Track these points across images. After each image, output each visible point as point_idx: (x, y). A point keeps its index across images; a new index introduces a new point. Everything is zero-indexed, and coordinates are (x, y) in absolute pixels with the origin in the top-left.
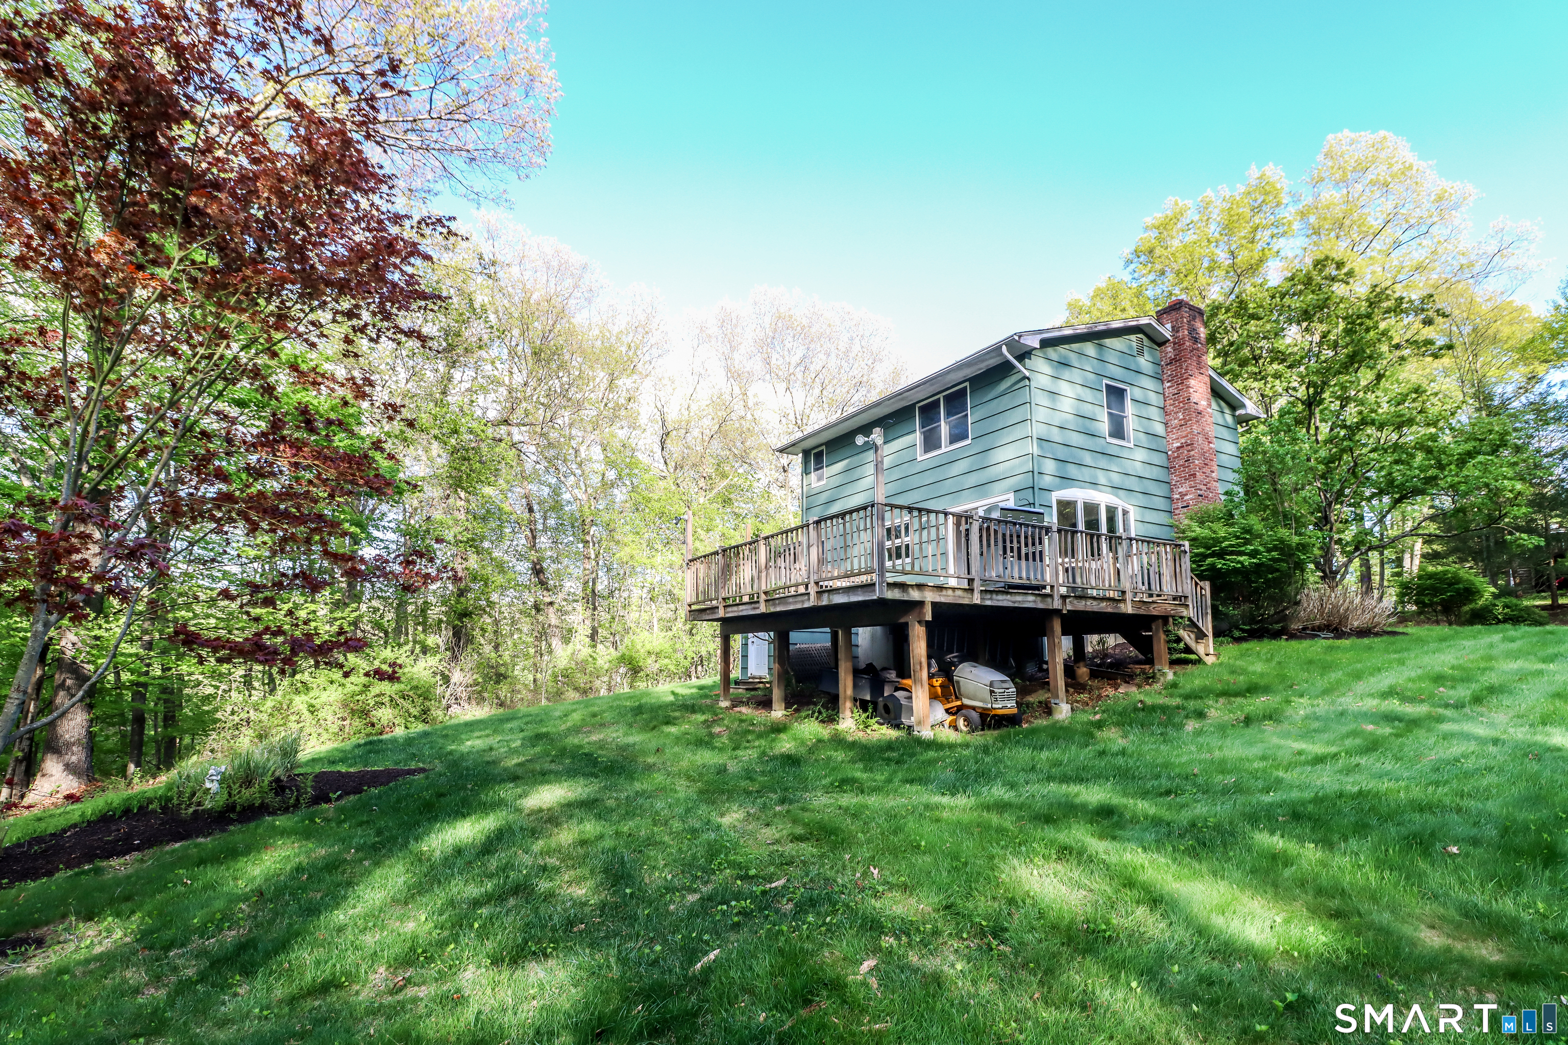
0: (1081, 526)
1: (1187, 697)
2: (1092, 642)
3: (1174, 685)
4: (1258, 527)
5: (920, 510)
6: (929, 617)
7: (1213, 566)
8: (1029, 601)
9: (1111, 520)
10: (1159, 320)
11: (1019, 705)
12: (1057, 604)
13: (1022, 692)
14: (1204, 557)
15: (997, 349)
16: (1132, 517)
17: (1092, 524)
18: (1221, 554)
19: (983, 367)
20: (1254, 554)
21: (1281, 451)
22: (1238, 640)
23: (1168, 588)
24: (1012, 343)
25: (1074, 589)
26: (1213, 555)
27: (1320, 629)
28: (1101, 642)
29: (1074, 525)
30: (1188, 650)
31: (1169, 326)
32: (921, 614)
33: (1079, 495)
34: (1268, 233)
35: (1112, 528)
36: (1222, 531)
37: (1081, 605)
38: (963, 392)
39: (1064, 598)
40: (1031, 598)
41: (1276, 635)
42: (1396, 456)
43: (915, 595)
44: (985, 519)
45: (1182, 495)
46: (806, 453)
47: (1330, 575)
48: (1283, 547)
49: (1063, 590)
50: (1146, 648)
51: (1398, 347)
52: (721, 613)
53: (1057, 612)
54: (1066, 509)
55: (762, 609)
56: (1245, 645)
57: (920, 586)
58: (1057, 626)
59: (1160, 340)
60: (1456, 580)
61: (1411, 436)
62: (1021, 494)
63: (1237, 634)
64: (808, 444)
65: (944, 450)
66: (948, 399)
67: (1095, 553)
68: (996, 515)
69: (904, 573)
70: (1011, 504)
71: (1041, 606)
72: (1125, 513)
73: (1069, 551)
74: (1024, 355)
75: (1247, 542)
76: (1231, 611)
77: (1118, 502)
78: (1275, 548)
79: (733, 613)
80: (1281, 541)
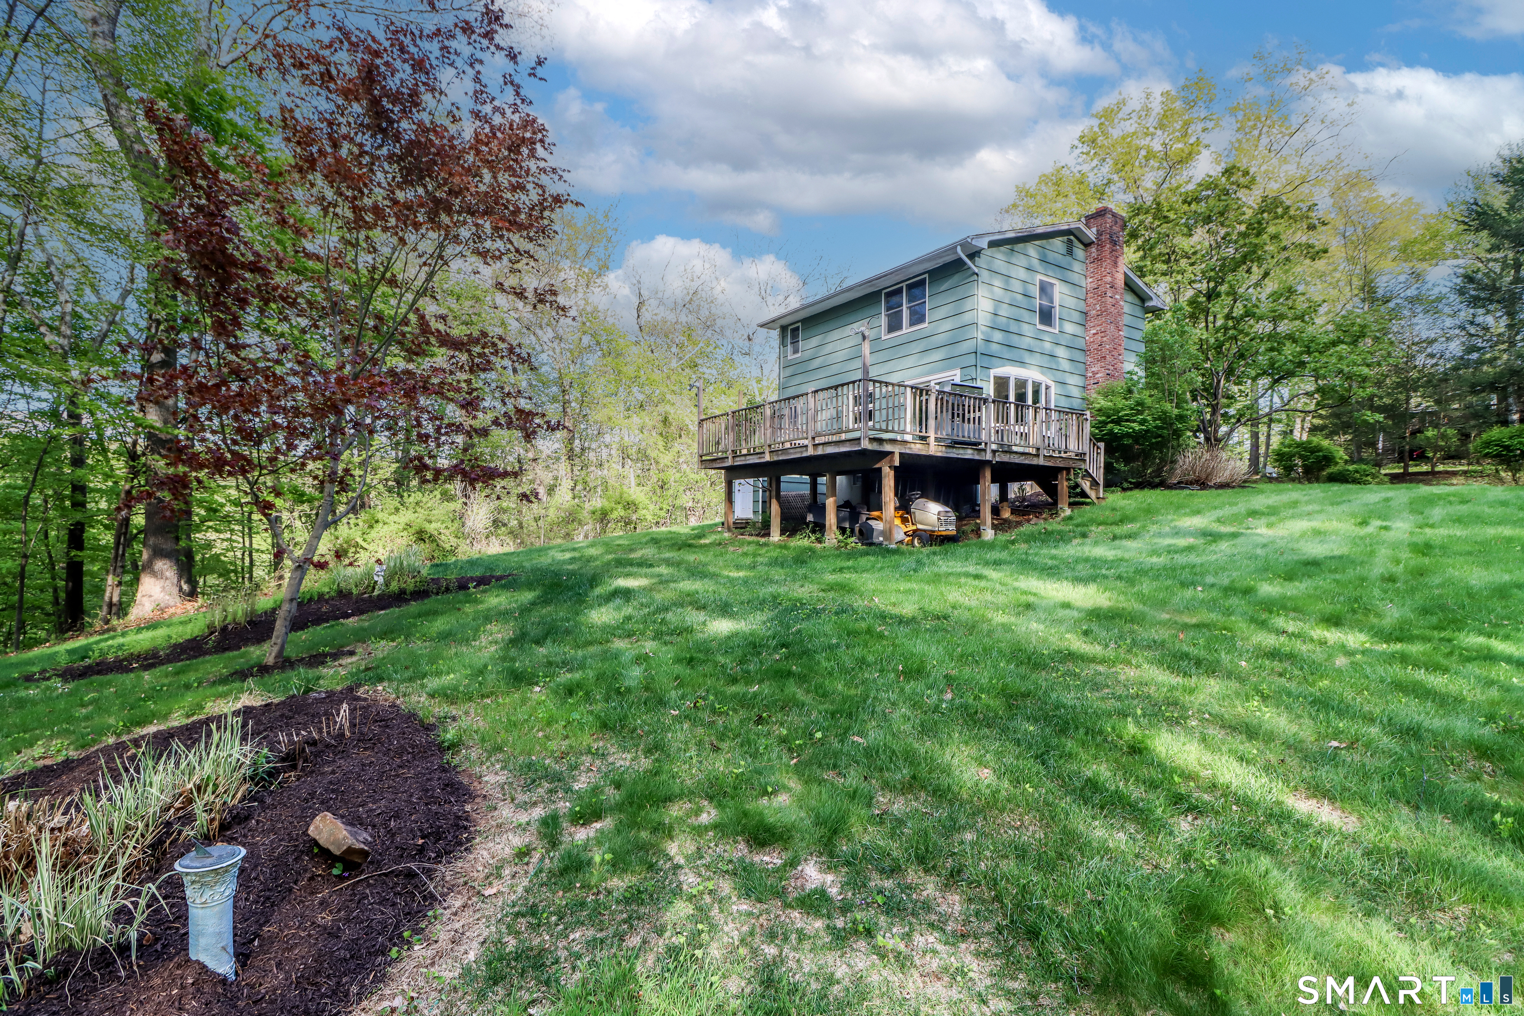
0: (1012, 398)
1: (1077, 526)
2: (1014, 490)
3: (1070, 518)
4: (1149, 401)
5: (881, 382)
6: (897, 463)
7: (1111, 430)
8: (968, 454)
9: (1036, 393)
10: (1088, 225)
11: (958, 530)
12: (988, 456)
13: (959, 519)
14: (1105, 423)
15: (953, 248)
16: (1053, 391)
17: (1021, 397)
18: (1118, 422)
19: (940, 262)
20: (1143, 422)
21: (1171, 341)
22: (1124, 490)
23: (1073, 445)
24: (964, 244)
25: (1002, 445)
26: (1112, 422)
27: (1191, 483)
28: (1022, 489)
29: (1007, 397)
30: (1084, 494)
31: (1094, 230)
32: (892, 460)
33: (1012, 372)
34: (1200, 126)
35: (1036, 400)
36: (1121, 403)
37: (1006, 458)
38: (922, 283)
39: (994, 452)
40: (970, 451)
41: (1153, 486)
42: (1269, 345)
43: (888, 448)
44: (940, 392)
45: (1094, 373)
46: (784, 329)
47: (1213, 442)
48: (1164, 417)
49: (994, 447)
50: (1052, 491)
51: (1285, 249)
52: (729, 463)
53: (989, 462)
54: (1002, 383)
55: (767, 458)
56: (1129, 493)
57: (893, 441)
58: (988, 474)
59: (1087, 241)
60: (1318, 449)
61: (1284, 327)
62: (966, 371)
63: (1125, 485)
64: (784, 322)
65: (904, 331)
66: (910, 287)
67: (1020, 419)
68: (948, 389)
69: (881, 430)
70: (957, 380)
71: (977, 457)
72: (1047, 388)
73: (1003, 417)
74: (974, 255)
75: (1140, 413)
76: (1122, 466)
77: (1044, 379)
78: (1160, 418)
79: (739, 462)
80: (1164, 412)
